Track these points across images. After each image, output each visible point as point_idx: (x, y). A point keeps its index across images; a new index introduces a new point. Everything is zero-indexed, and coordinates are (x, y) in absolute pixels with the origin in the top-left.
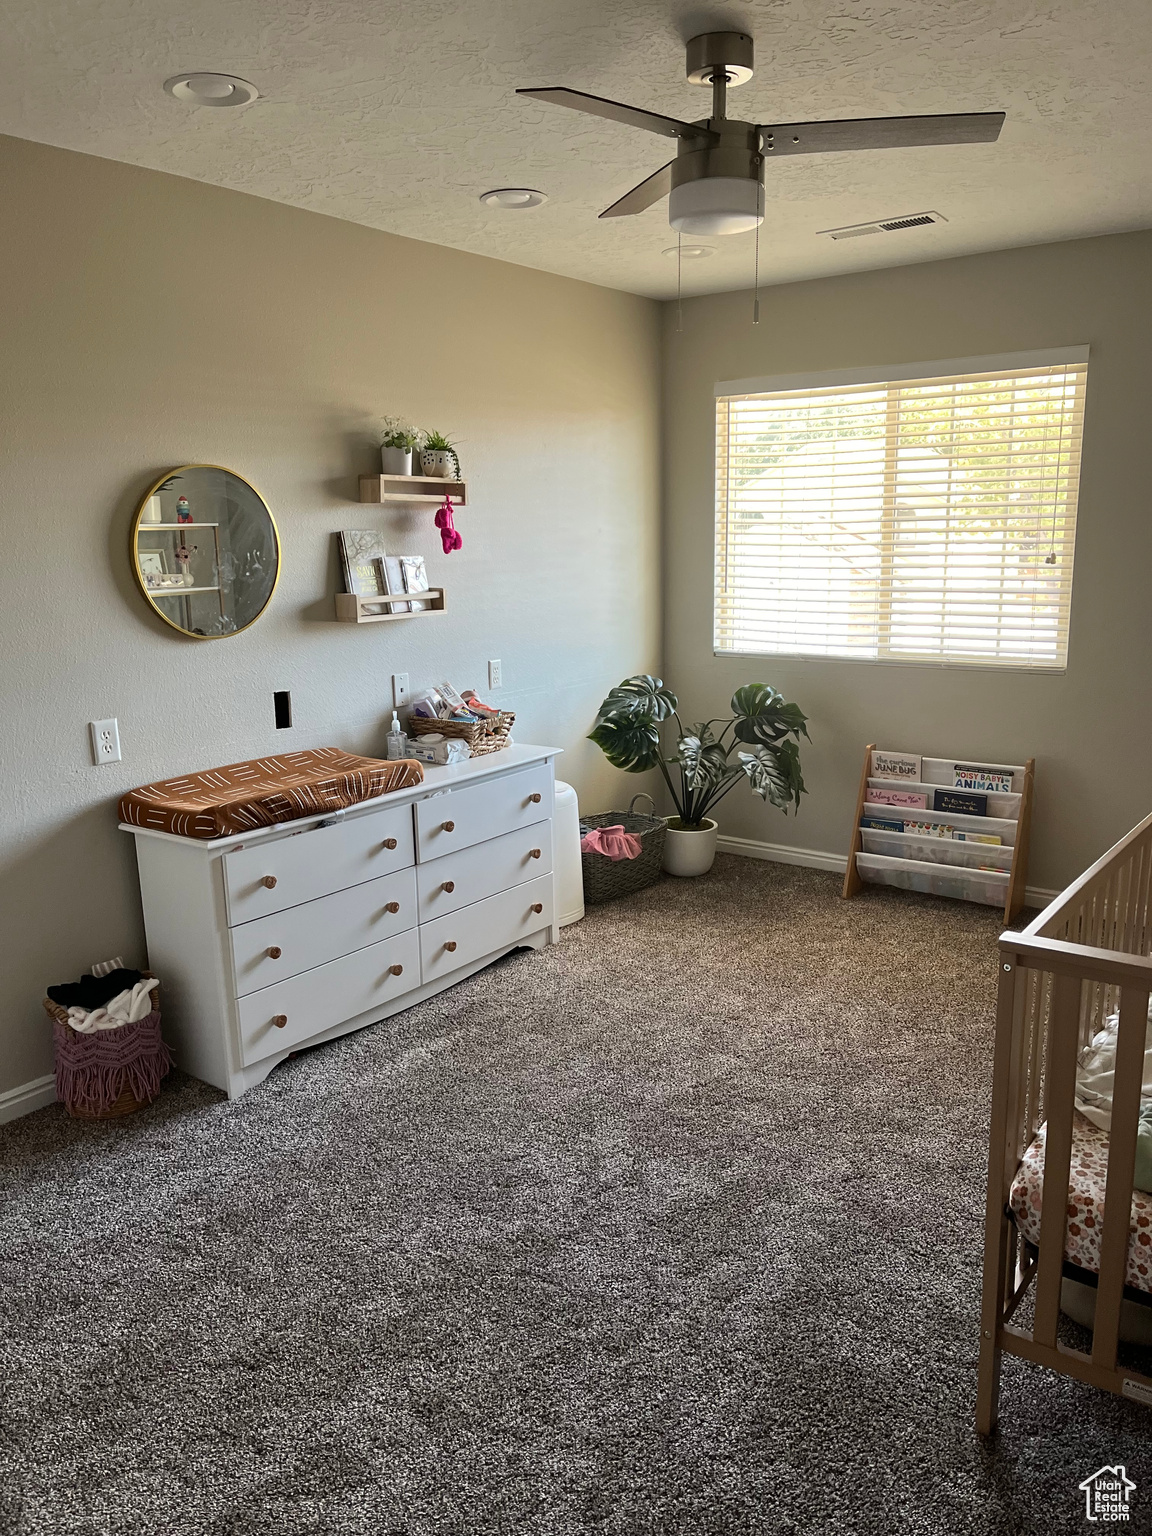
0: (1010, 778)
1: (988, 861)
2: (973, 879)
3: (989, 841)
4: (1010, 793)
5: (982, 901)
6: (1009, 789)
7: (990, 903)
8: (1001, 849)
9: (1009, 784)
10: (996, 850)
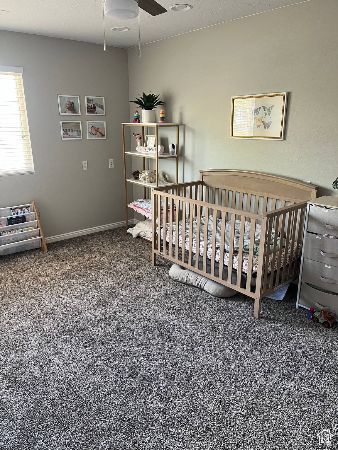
0: (29, 208)
1: (31, 235)
2: (30, 242)
3: (31, 229)
4: (30, 213)
5: (33, 248)
6: (30, 211)
7: (35, 248)
8: (35, 230)
9: (29, 210)
10: (34, 231)
